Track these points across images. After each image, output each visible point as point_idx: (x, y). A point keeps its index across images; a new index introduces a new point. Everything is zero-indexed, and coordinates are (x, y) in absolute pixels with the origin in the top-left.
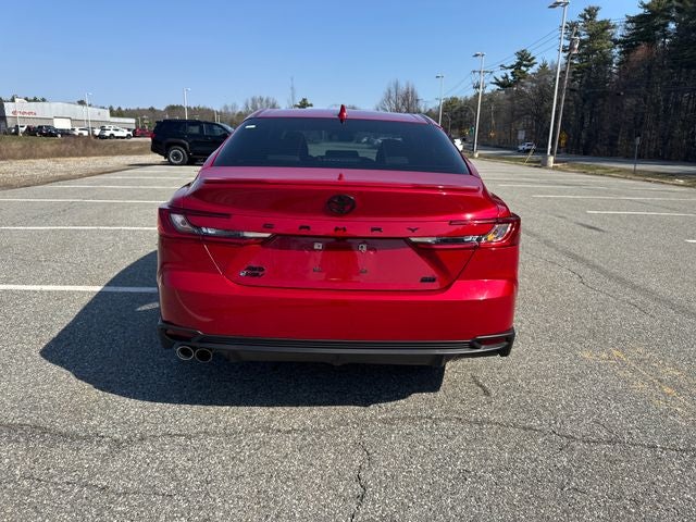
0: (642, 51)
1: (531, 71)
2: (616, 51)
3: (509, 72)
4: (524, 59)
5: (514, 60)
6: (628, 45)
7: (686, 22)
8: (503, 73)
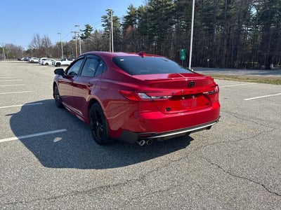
0: (129, 29)
1: (92, 33)
2: (121, 27)
3: (83, 33)
4: (88, 28)
5: (85, 28)
6: (126, 26)
7: (142, 19)
8: (81, 33)
